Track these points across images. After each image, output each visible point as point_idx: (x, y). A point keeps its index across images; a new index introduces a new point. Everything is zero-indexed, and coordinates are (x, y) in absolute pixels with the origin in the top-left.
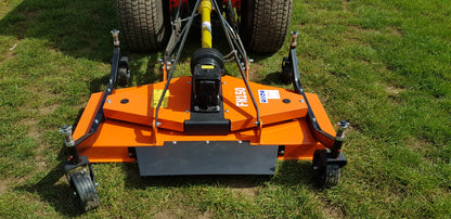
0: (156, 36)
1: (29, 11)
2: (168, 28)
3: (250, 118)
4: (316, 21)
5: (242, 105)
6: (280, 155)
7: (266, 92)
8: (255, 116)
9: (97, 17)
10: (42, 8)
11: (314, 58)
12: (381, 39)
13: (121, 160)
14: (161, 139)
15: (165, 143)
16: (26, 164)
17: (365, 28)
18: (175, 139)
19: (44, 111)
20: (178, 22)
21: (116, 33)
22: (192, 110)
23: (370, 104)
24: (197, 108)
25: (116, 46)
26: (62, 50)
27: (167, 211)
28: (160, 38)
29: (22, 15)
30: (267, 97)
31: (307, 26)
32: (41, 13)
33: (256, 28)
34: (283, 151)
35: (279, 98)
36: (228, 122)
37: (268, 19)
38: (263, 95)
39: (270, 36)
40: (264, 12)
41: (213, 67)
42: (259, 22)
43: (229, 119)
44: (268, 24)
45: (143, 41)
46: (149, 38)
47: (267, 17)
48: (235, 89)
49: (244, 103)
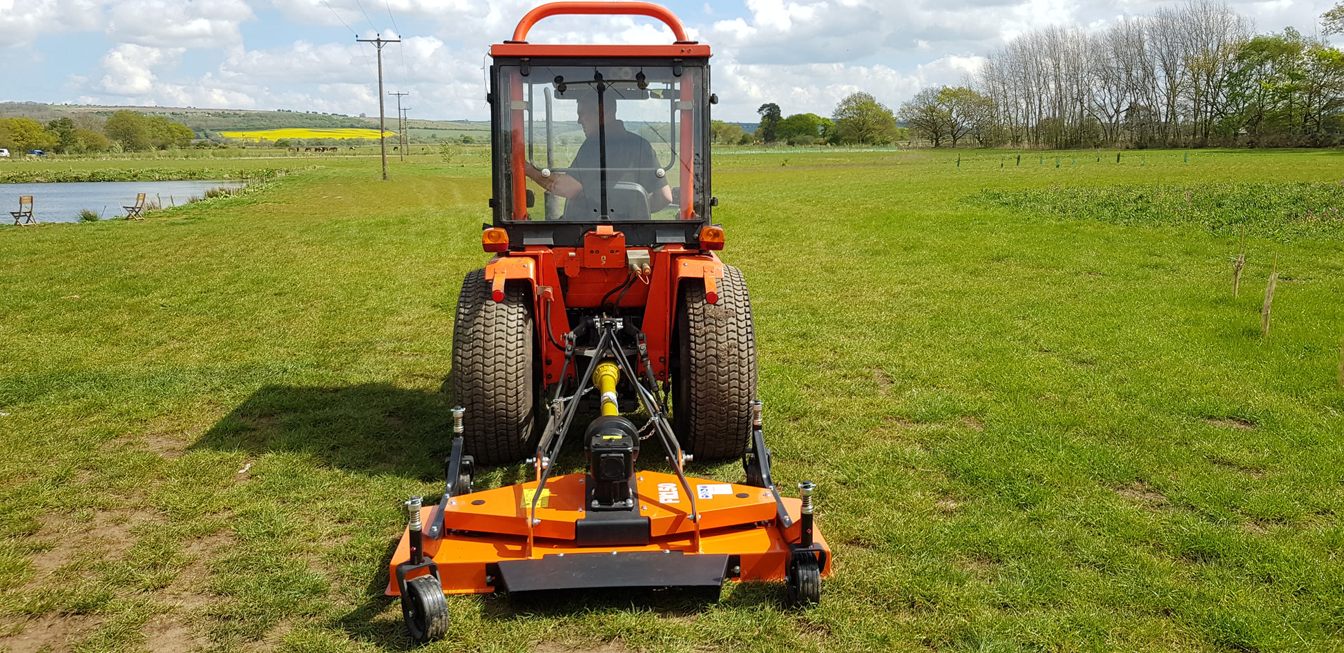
0: (519, 427)
1: (260, 417)
2: (539, 415)
3: (681, 516)
4: (823, 414)
5: (670, 501)
6: (731, 574)
7: (709, 487)
8: (689, 511)
9: (393, 421)
10: (286, 410)
11: (811, 464)
12: (942, 436)
13: (472, 591)
14: (537, 553)
15: (545, 556)
16: (316, 601)
18: (561, 552)
19: (329, 545)
20: (558, 402)
21: (459, 412)
22: (588, 508)
24: (595, 504)
25: (457, 435)
26: (341, 467)
27: (551, 643)
28: (526, 434)
29: (248, 422)
30: (711, 493)
31: (804, 422)
32: (286, 418)
33: (696, 406)
34: (738, 568)
35: (732, 493)
36: (646, 521)
37: (715, 388)
38: (705, 490)
39: (721, 420)
40: (706, 377)
41: (621, 437)
42: (700, 395)
43: (649, 517)
44: (715, 398)
45: (497, 436)
46: (507, 430)
47: (712, 385)
48: (659, 485)
49: (673, 500)
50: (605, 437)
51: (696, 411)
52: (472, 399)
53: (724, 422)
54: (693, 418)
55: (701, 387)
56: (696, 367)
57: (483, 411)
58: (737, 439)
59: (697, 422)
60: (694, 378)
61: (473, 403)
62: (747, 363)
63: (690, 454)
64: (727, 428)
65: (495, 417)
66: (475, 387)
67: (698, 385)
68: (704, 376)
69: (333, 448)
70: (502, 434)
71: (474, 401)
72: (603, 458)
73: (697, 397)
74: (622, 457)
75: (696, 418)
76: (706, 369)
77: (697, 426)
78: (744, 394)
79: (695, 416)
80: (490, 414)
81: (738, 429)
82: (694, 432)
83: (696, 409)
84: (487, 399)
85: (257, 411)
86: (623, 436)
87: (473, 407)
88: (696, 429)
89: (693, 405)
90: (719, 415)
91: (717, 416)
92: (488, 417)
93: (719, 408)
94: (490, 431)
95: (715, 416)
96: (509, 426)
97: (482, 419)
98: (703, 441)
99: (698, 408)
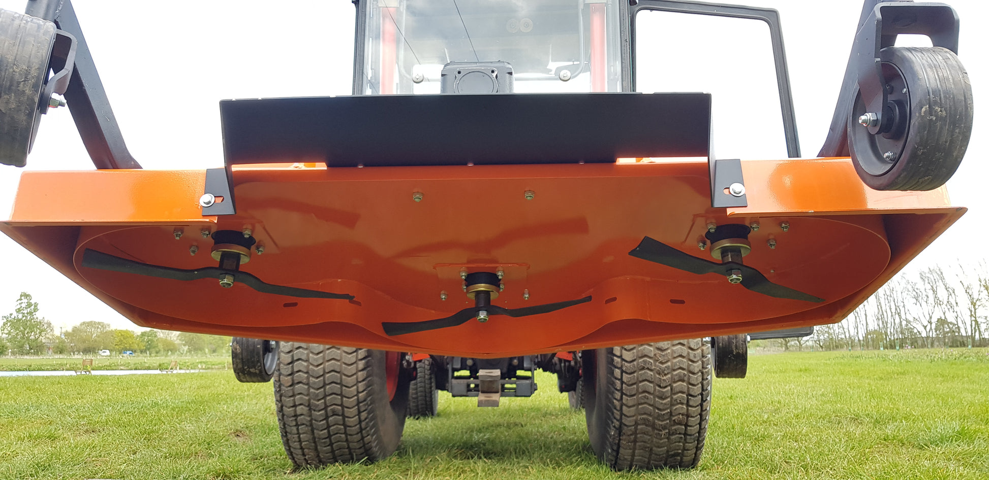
33: (622, 376)
39: (661, 398)
45: (327, 418)
51: (622, 383)
52: (293, 356)
53: (664, 402)
54: (618, 395)
57: (307, 373)
59: (624, 401)
64: (671, 413)
65: (325, 385)
70: (335, 413)
73: (623, 360)
75: (622, 394)
77: (624, 408)
78: (695, 357)
79: (621, 390)
81: (688, 416)
82: (620, 421)
83: (621, 380)
87: (293, 367)
88: (622, 414)
89: (617, 372)
90: (657, 388)
91: (655, 390)
92: (315, 383)
93: (658, 376)
94: (318, 405)
95: (652, 391)
96: (344, 399)
97: (306, 387)
98: (632, 437)
99: (625, 377)
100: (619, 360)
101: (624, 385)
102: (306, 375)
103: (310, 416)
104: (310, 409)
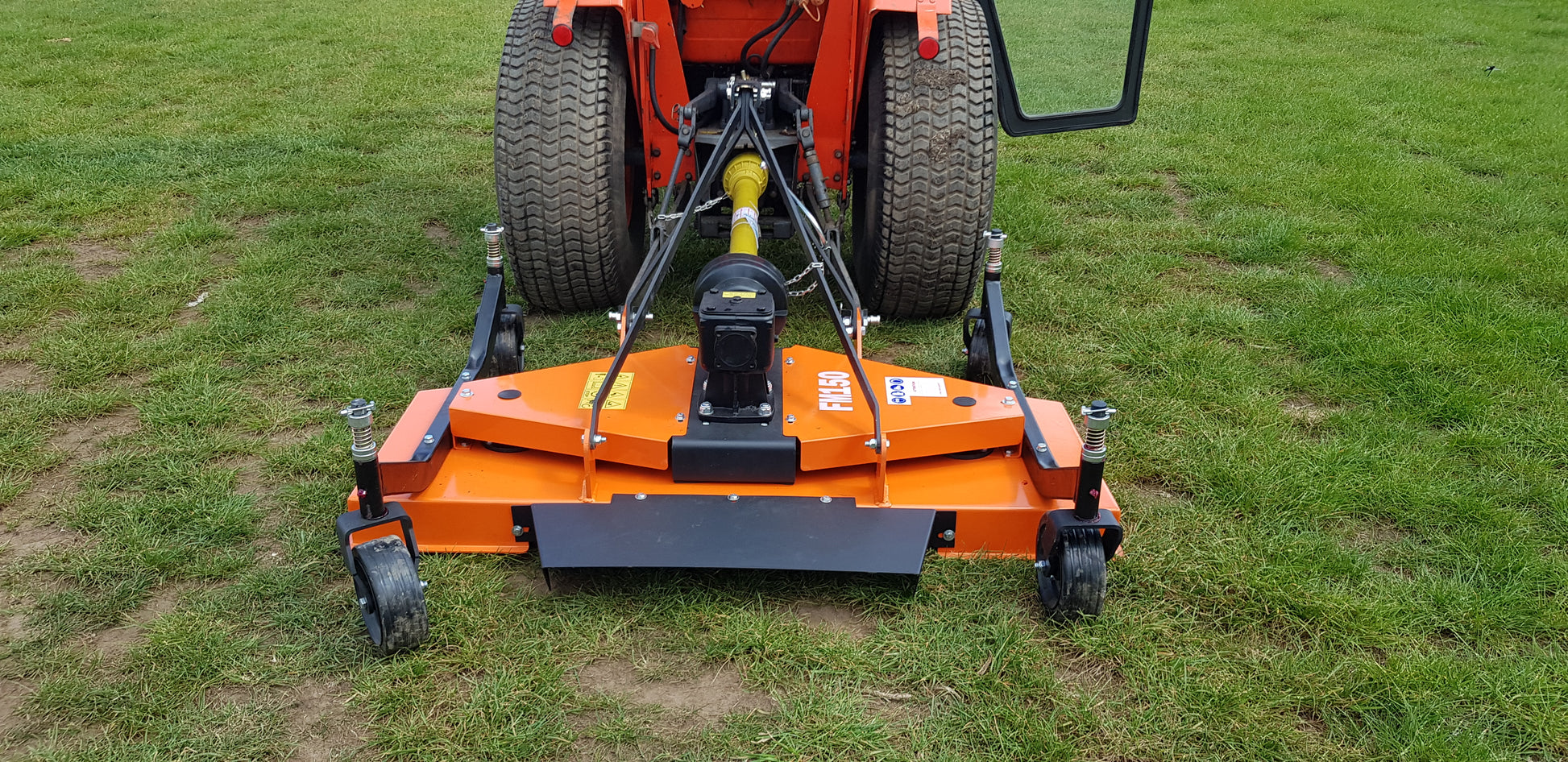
1: (244, 218)
3: (855, 436)
4: (1089, 245)
6: (937, 543)
7: (907, 382)
8: (870, 429)
10: (282, 209)
13: (491, 549)
14: (602, 491)
15: (615, 498)
17: (1239, 262)
18: (642, 490)
21: (493, 234)
22: (694, 415)
23: (1226, 438)
24: (705, 408)
25: (492, 270)
30: (908, 393)
31: (1058, 258)
32: (276, 222)
33: (890, 235)
34: (950, 533)
35: (944, 394)
36: (792, 444)
37: (923, 206)
38: (898, 388)
39: (930, 259)
40: (910, 187)
41: (753, 295)
42: (897, 216)
43: (797, 438)
44: (923, 223)
45: (568, 272)
46: (583, 261)
47: (919, 201)
48: (820, 375)
49: (842, 405)
50: (726, 295)
51: (890, 242)
52: (525, 211)
53: (933, 262)
54: (884, 253)
55: (899, 204)
56: (895, 169)
57: (543, 229)
58: (953, 289)
59: (890, 260)
60: (889, 188)
61: (526, 217)
62: (980, 164)
63: (875, 315)
64: (939, 272)
65: (564, 241)
66: (530, 190)
67: (896, 201)
68: (907, 185)
69: (335, 273)
70: (575, 268)
71: (528, 214)
72: (719, 332)
73: (892, 219)
74: (753, 333)
75: (889, 253)
76: (911, 174)
77: (890, 265)
78: (971, 218)
79: (888, 249)
80: (555, 235)
81: (957, 274)
83: (889, 239)
84: (548, 209)
85: (241, 210)
86: (758, 293)
87: (526, 222)
88: (887, 271)
89: (886, 231)
90: (927, 250)
91: (924, 251)
92: (552, 240)
93: (928, 238)
94: (557, 261)
95: (920, 251)
96: (586, 255)
97: (543, 243)
98: (897, 291)
99: (894, 237)
100: (889, 219)
101: (892, 245)
102: (542, 232)
103: (550, 270)
104: (549, 264)
